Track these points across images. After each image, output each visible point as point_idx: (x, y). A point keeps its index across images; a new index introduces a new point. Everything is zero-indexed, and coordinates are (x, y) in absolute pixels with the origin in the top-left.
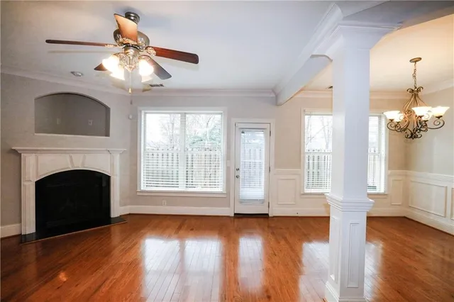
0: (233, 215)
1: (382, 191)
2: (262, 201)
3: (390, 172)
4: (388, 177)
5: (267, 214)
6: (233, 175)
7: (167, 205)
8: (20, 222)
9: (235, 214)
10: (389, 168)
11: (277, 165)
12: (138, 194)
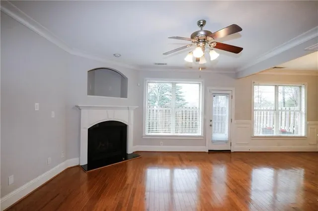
0: (208, 151)
1: (303, 134)
2: (226, 142)
3: (308, 122)
4: (307, 126)
5: (230, 151)
6: (208, 124)
7: (163, 145)
8: (79, 156)
9: (209, 150)
10: (308, 121)
11: (236, 119)
12: (144, 137)
